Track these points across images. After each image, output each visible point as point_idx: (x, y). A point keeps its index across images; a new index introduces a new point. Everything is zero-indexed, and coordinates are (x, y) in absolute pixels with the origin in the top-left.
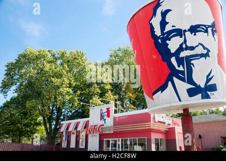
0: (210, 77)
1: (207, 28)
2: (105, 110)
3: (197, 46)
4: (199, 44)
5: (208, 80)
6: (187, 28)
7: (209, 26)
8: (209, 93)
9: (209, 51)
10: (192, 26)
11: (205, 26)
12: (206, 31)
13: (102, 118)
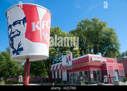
0: (20, 44)
1: (20, 22)
2: (68, 57)
3: (15, 31)
4: (16, 30)
5: (19, 46)
6: (12, 24)
7: (21, 20)
8: (19, 52)
9: (20, 32)
10: (14, 22)
11: (19, 21)
12: (20, 23)
13: (67, 61)
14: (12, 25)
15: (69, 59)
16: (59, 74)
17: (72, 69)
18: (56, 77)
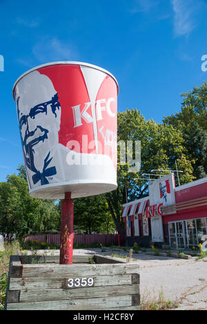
0: (49, 159)
1: (45, 106)
2: (164, 184)
3: (36, 130)
4: (38, 127)
5: (46, 164)
6: (27, 112)
7: (48, 103)
8: (47, 178)
9: (47, 131)
10: (32, 109)
11: (43, 104)
12: (45, 110)
13: (162, 194)
14: (27, 116)
15: (166, 189)
16: (144, 225)
17: (175, 212)
18: (137, 233)
